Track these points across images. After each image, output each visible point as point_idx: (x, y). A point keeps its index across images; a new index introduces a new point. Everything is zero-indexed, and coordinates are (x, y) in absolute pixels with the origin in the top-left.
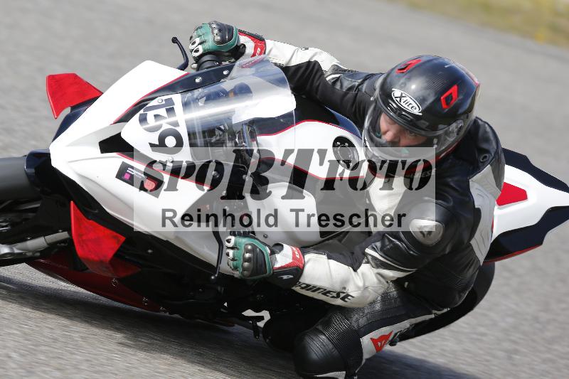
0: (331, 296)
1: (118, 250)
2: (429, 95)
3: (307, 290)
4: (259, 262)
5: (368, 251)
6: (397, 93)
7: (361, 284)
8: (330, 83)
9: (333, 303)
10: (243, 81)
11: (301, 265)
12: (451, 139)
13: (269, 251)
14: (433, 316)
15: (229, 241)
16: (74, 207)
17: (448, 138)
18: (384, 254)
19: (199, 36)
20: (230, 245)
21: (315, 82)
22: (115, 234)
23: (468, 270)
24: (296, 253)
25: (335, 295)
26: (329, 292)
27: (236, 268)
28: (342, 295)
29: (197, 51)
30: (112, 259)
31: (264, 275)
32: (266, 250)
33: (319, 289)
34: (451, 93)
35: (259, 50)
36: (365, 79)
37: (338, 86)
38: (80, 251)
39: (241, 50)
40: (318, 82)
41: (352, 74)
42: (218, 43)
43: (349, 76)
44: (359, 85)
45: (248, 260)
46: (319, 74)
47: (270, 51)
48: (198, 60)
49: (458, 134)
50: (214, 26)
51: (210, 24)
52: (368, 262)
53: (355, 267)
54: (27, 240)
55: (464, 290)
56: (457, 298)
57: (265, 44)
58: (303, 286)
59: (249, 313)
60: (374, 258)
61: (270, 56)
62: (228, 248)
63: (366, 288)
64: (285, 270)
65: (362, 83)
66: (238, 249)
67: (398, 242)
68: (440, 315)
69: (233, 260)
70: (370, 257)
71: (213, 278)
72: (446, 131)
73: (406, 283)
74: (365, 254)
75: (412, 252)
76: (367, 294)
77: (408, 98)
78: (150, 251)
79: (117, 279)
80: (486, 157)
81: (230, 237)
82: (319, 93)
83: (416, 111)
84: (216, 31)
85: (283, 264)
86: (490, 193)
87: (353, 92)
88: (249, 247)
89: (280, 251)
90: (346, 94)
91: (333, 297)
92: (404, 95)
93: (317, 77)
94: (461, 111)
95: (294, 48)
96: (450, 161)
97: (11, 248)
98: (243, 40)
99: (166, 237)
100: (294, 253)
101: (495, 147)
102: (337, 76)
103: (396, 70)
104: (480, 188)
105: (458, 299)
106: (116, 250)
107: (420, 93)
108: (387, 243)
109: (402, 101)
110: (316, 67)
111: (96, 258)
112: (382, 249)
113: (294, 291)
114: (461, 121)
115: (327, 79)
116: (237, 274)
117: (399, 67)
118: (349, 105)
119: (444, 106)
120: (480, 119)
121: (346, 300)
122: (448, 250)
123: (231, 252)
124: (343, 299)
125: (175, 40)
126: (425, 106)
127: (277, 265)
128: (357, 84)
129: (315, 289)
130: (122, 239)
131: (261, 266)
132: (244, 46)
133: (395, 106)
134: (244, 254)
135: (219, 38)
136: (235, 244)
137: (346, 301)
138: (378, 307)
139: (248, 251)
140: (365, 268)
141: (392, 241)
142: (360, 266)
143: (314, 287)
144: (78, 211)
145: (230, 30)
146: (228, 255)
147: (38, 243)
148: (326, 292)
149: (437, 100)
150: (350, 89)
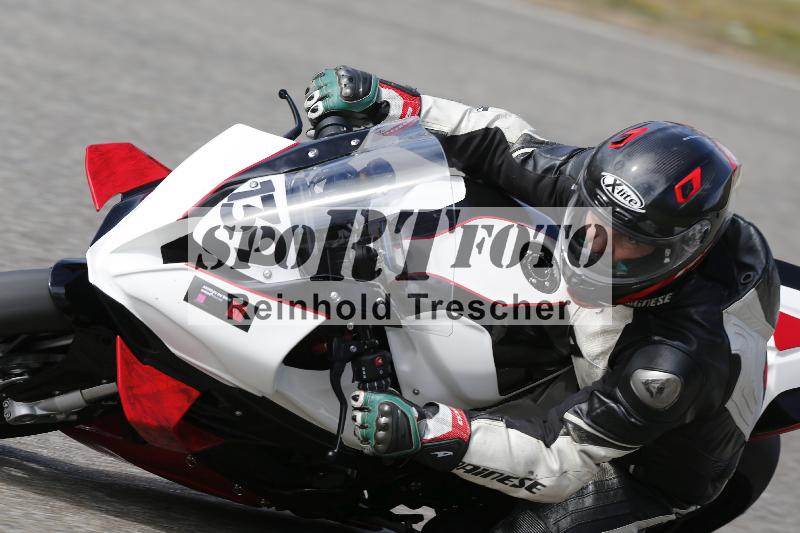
0: (511, 484)
1: (189, 410)
2: (657, 181)
3: (476, 474)
4: (400, 432)
5: (569, 416)
6: (608, 179)
7: (556, 466)
8: (518, 161)
9: (515, 495)
10: (380, 156)
11: (465, 436)
12: (690, 250)
13: (416, 414)
14: (673, 517)
15: (355, 398)
16: (121, 345)
17: (686, 248)
18: (592, 421)
19: (320, 88)
20: (358, 404)
21: (496, 159)
22: (185, 386)
23: (725, 447)
24: (459, 417)
25: (516, 482)
26: (508, 478)
27: (365, 440)
28: (528, 483)
29: (314, 110)
30: (179, 424)
31: (409, 451)
32: (411, 413)
33: (493, 473)
34: (691, 180)
35: (410, 109)
36: (570, 157)
37: (530, 167)
38: (130, 412)
39: (382, 111)
40: (501, 159)
41: (551, 148)
42: (347, 98)
43: (548, 151)
44: (560, 166)
45: (384, 427)
46: (502, 147)
47: (428, 112)
48: (316, 123)
49: (701, 242)
50: (342, 73)
51: (337, 70)
52: (567, 434)
53: (548, 440)
54: (54, 396)
55: (720, 477)
56: (710, 490)
57: (420, 100)
58: (469, 468)
59: (401, 510)
60: (577, 427)
61: (427, 120)
62: (356, 409)
63: (564, 473)
64: (440, 443)
65: (565, 162)
66: (369, 411)
67: (613, 405)
68: (684, 516)
69: (362, 427)
70: (570, 426)
71: (330, 453)
72: (684, 236)
73: (632, 467)
74: (564, 422)
75: (633, 420)
76: (565, 482)
77: (624, 187)
78: (238, 413)
79: (193, 455)
80: (748, 276)
81: (357, 393)
82: (502, 175)
83: (637, 207)
84: (345, 81)
85: (439, 434)
86: (756, 331)
87: (552, 176)
88: (386, 408)
89: (434, 414)
90: (541, 178)
91: (514, 486)
92: (618, 182)
93: (499, 153)
94: (707, 207)
95: (466, 107)
96: (693, 281)
97: (32, 408)
98: (387, 94)
99: (260, 392)
100: (454, 418)
101: (764, 261)
102: (529, 150)
103: (610, 143)
104: (740, 323)
105: (712, 492)
106: (185, 410)
107: (644, 179)
108: (597, 405)
109: (616, 191)
110: (498, 137)
111: (155, 423)
112: (589, 414)
113: (455, 476)
114: (707, 222)
115: (514, 155)
116: (367, 449)
117: (613, 140)
118: (546, 194)
119: (679, 199)
120: (742, 219)
121: (534, 490)
122: (689, 418)
123: (359, 415)
124: (529, 489)
125: (283, 94)
126: (651, 198)
127: (429, 436)
128: (558, 163)
129: (487, 473)
130: (195, 394)
131: (404, 436)
132: (388, 104)
133: (605, 198)
134: (378, 419)
135: (348, 91)
136: (365, 402)
137: (534, 493)
138: (589, 501)
139: (384, 414)
140: (563, 442)
141: (605, 403)
142: (555, 440)
143: (485, 470)
144: (128, 351)
145: (367, 79)
146: (354, 419)
147: (72, 399)
148: (504, 478)
149: (669, 190)
150: (548, 170)
